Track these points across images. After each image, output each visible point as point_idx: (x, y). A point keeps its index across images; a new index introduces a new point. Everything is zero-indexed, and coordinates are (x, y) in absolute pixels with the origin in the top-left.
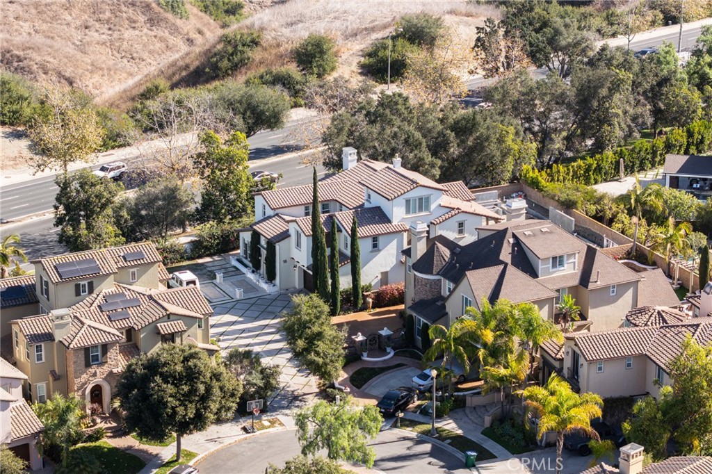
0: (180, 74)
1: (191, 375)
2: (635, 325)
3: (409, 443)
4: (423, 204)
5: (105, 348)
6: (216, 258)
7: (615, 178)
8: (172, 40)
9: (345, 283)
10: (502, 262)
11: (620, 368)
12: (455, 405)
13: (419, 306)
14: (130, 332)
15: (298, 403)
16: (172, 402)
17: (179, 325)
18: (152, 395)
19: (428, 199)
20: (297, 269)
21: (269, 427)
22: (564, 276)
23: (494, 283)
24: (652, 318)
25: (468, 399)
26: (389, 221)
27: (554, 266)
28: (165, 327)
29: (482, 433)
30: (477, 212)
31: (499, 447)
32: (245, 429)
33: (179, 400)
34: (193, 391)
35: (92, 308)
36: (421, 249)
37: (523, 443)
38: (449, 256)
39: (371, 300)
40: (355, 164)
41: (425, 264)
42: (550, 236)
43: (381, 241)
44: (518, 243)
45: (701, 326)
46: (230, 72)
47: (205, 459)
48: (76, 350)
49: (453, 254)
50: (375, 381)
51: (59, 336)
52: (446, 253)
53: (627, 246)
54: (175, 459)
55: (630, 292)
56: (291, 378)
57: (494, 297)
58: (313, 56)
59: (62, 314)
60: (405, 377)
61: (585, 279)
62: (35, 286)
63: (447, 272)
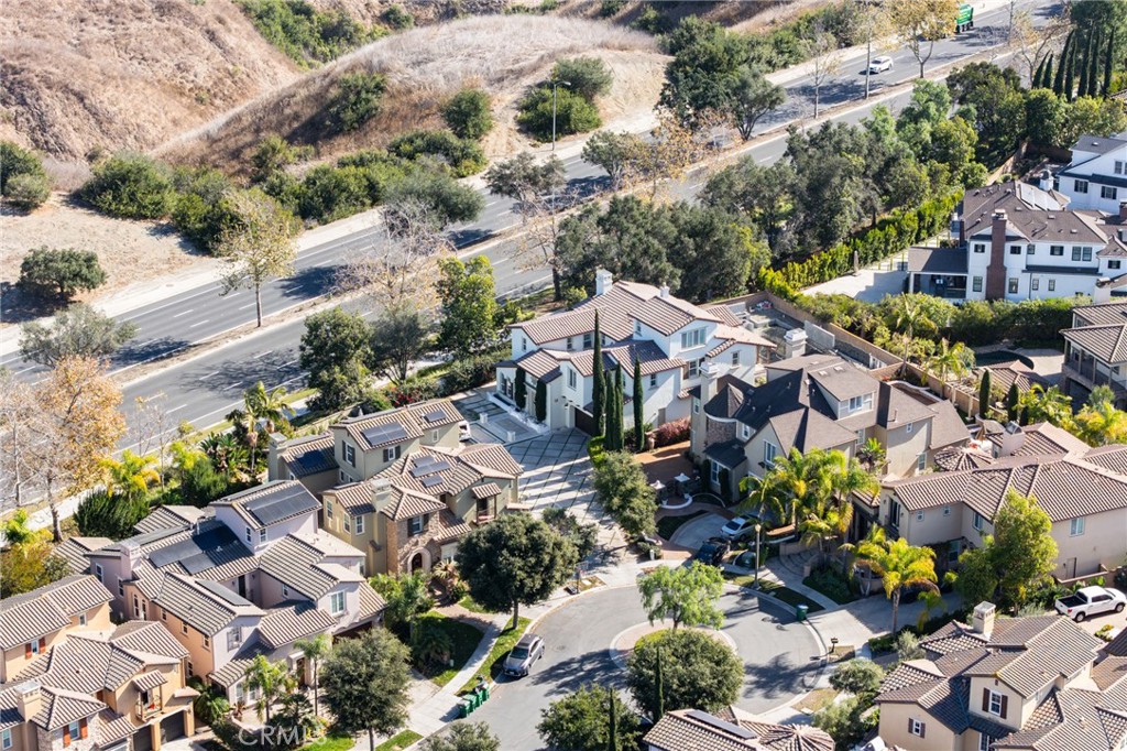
0: (290, 125)
1: (536, 547)
2: (946, 470)
3: (736, 598)
4: (698, 336)
5: (426, 517)
6: (470, 393)
7: (850, 272)
8: (188, 33)
9: (628, 423)
10: (802, 406)
11: (938, 516)
12: (772, 555)
13: (714, 449)
14: (444, 497)
15: (611, 559)
16: (522, 575)
17: (493, 488)
18: (500, 569)
19: (703, 331)
20: (568, 408)
21: (591, 587)
22: (861, 416)
23: (797, 428)
24: (962, 462)
25: (782, 548)
26: (665, 356)
27: (852, 407)
28: (481, 491)
29: (804, 583)
30: (751, 341)
31: (824, 597)
32: (567, 590)
33: (526, 572)
34: (539, 562)
35: (404, 474)
36: (711, 391)
37: (848, 593)
38: (742, 397)
39: (653, 440)
40: (611, 287)
41: (718, 406)
42: (845, 375)
43: (659, 378)
44: (814, 385)
45: (1013, 471)
46: (356, 125)
47: (539, 624)
48: (400, 522)
49: (745, 394)
50: (681, 531)
51: (379, 507)
52: (739, 394)
53: (896, 366)
54: (511, 626)
55: (924, 430)
56: (610, 536)
57: (800, 442)
58: (467, 115)
59: (377, 482)
60: (713, 526)
61: (882, 417)
62: (331, 450)
63: (744, 415)
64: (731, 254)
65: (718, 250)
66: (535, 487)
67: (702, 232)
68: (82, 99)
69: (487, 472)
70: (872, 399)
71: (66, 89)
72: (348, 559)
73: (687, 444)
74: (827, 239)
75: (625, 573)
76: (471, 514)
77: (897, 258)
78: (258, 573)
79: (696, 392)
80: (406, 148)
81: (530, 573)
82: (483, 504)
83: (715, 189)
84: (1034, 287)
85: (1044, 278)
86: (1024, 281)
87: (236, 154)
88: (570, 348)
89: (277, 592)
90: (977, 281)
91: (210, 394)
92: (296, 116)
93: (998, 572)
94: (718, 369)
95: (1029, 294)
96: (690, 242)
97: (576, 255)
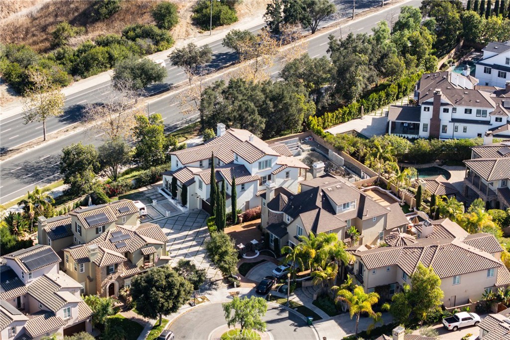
1: (170, 286)
2: (390, 246)
3: (277, 311)
4: (267, 164)
5: (117, 265)
6: (149, 187)
7: (359, 117)
9: (228, 210)
10: (317, 207)
11: (384, 271)
12: (297, 287)
13: (272, 227)
14: (127, 254)
15: (214, 286)
16: (162, 300)
17: (152, 249)
18: (151, 297)
19: (270, 160)
20: (198, 199)
21: (202, 302)
22: (349, 212)
23: (314, 219)
24: (399, 242)
25: (303, 283)
26: (250, 174)
27: (344, 207)
28: (146, 251)
29: (313, 304)
30: (296, 166)
31: (323, 312)
32: (190, 304)
33: (165, 299)
34: (172, 294)
35: (106, 241)
36: (272, 196)
37: (335, 310)
38: (287, 200)
39: (241, 219)
40: (225, 132)
41: (274, 204)
42: (341, 190)
43: (246, 185)
44: (325, 195)
45: (425, 249)
47: (173, 323)
48: (102, 268)
49: (289, 199)
50: (252, 271)
51: (92, 259)
52: (285, 198)
53: (375, 178)
54: (158, 324)
55: (383, 219)
56: (213, 273)
57: (314, 229)
58: (165, 16)
59: (91, 246)
60: (268, 269)
61: (360, 213)
62: (70, 225)
63: (287, 210)
64: (293, 110)
65: (286, 107)
66: (178, 244)
67: (277, 98)
69: (150, 240)
70: (355, 204)
72: (74, 289)
73: (258, 221)
74: (348, 97)
75: (220, 295)
76: (140, 263)
78: (27, 295)
79: (264, 196)
80: (131, 34)
81: (167, 299)
82: (147, 258)
83: (288, 72)
84: (456, 129)
85: (461, 126)
86: (450, 127)
87: (44, 29)
88: (201, 166)
89: (36, 307)
90: (425, 126)
91: (16, 181)
93: (413, 304)
94: (275, 184)
95: (452, 135)
96: (271, 104)
97: (208, 112)
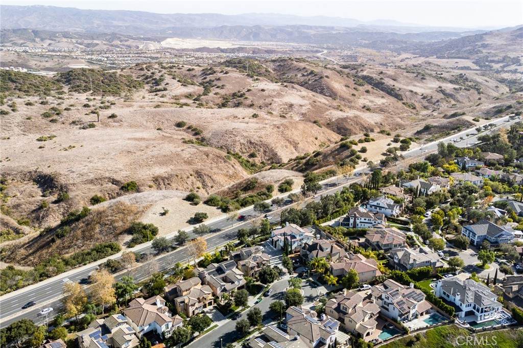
0: (242, 188)
1: (271, 274)
2: (341, 262)
3: (305, 283)
4: (302, 235)
5: (254, 267)
6: (265, 242)
7: (330, 221)
8: (229, 166)
9: (290, 250)
10: (318, 249)
11: (339, 271)
12: (311, 275)
13: (303, 255)
14: (257, 263)
15: (285, 274)
17: (266, 262)
18: (265, 278)
20: (280, 246)
21: (281, 279)
22: (328, 251)
23: (317, 253)
24: (344, 261)
25: (313, 274)
26: (296, 238)
27: (326, 249)
28: (264, 262)
29: (317, 281)
30: (311, 236)
31: (320, 284)
32: (277, 280)
34: (272, 276)
35: (251, 259)
36: (303, 245)
37: (324, 283)
39: (294, 252)
40: (288, 225)
41: (304, 248)
42: (325, 244)
43: (295, 242)
44: (320, 245)
45: (352, 263)
46: (252, 189)
47: (272, 286)
48: (250, 268)
50: (297, 270)
51: (247, 265)
52: (308, 246)
53: (336, 240)
54: (267, 286)
55: (339, 254)
56: (285, 270)
57: (317, 256)
58: (270, 188)
59: (246, 261)
60: (302, 269)
61: (331, 251)
62: (239, 254)
63: (308, 250)
64: (310, 218)
65: (307, 217)
66: (274, 260)
67: (305, 214)
68: (210, 177)
69: (265, 259)
70: (330, 248)
71: (208, 176)
72: (241, 275)
73: (299, 253)
74: (327, 214)
75: (287, 277)
76: (262, 266)
77: (339, 218)
78: (226, 276)
79: (301, 245)
80: (259, 194)
81: (270, 278)
82: (264, 265)
83: (308, 206)
84: (361, 225)
85: (363, 224)
86: (359, 224)
87: (233, 192)
88: (281, 235)
89: (228, 280)
90: (351, 224)
91: (223, 239)
92: (243, 186)
93: (349, 281)
94: (304, 242)
95: (360, 227)
96: (303, 216)
97: (283, 218)
